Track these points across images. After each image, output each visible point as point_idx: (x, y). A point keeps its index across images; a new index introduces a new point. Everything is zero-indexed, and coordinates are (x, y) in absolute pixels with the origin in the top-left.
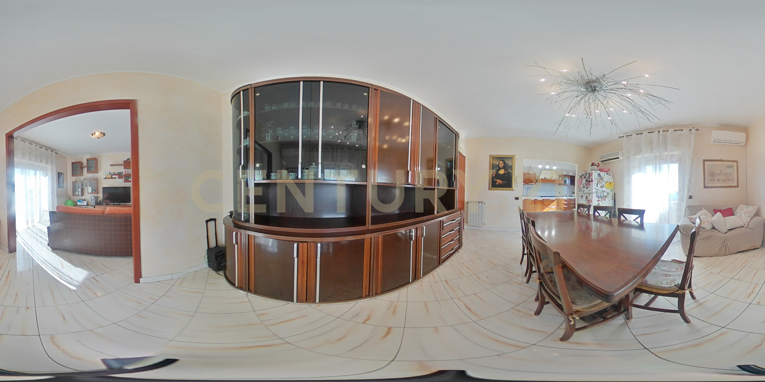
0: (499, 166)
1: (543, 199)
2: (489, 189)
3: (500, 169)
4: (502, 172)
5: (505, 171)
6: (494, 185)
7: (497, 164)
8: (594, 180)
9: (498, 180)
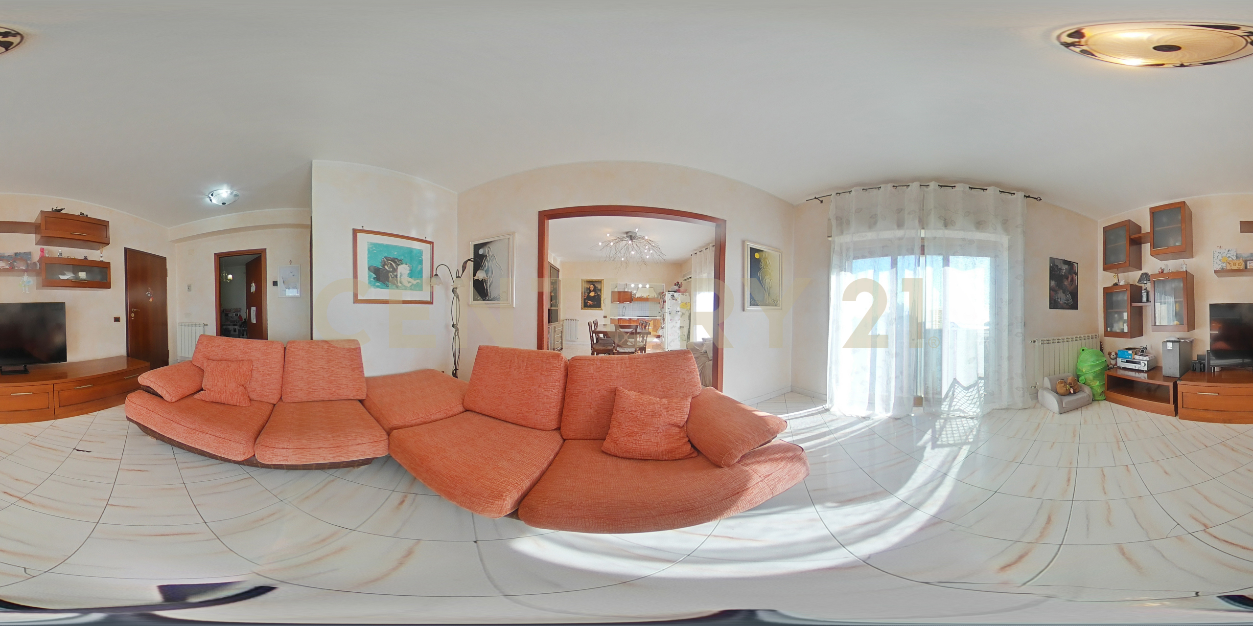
0: (590, 289)
1: (638, 319)
2: (582, 309)
3: (590, 292)
4: (592, 294)
5: (595, 294)
6: (586, 306)
7: (589, 287)
8: (667, 301)
9: (589, 301)
